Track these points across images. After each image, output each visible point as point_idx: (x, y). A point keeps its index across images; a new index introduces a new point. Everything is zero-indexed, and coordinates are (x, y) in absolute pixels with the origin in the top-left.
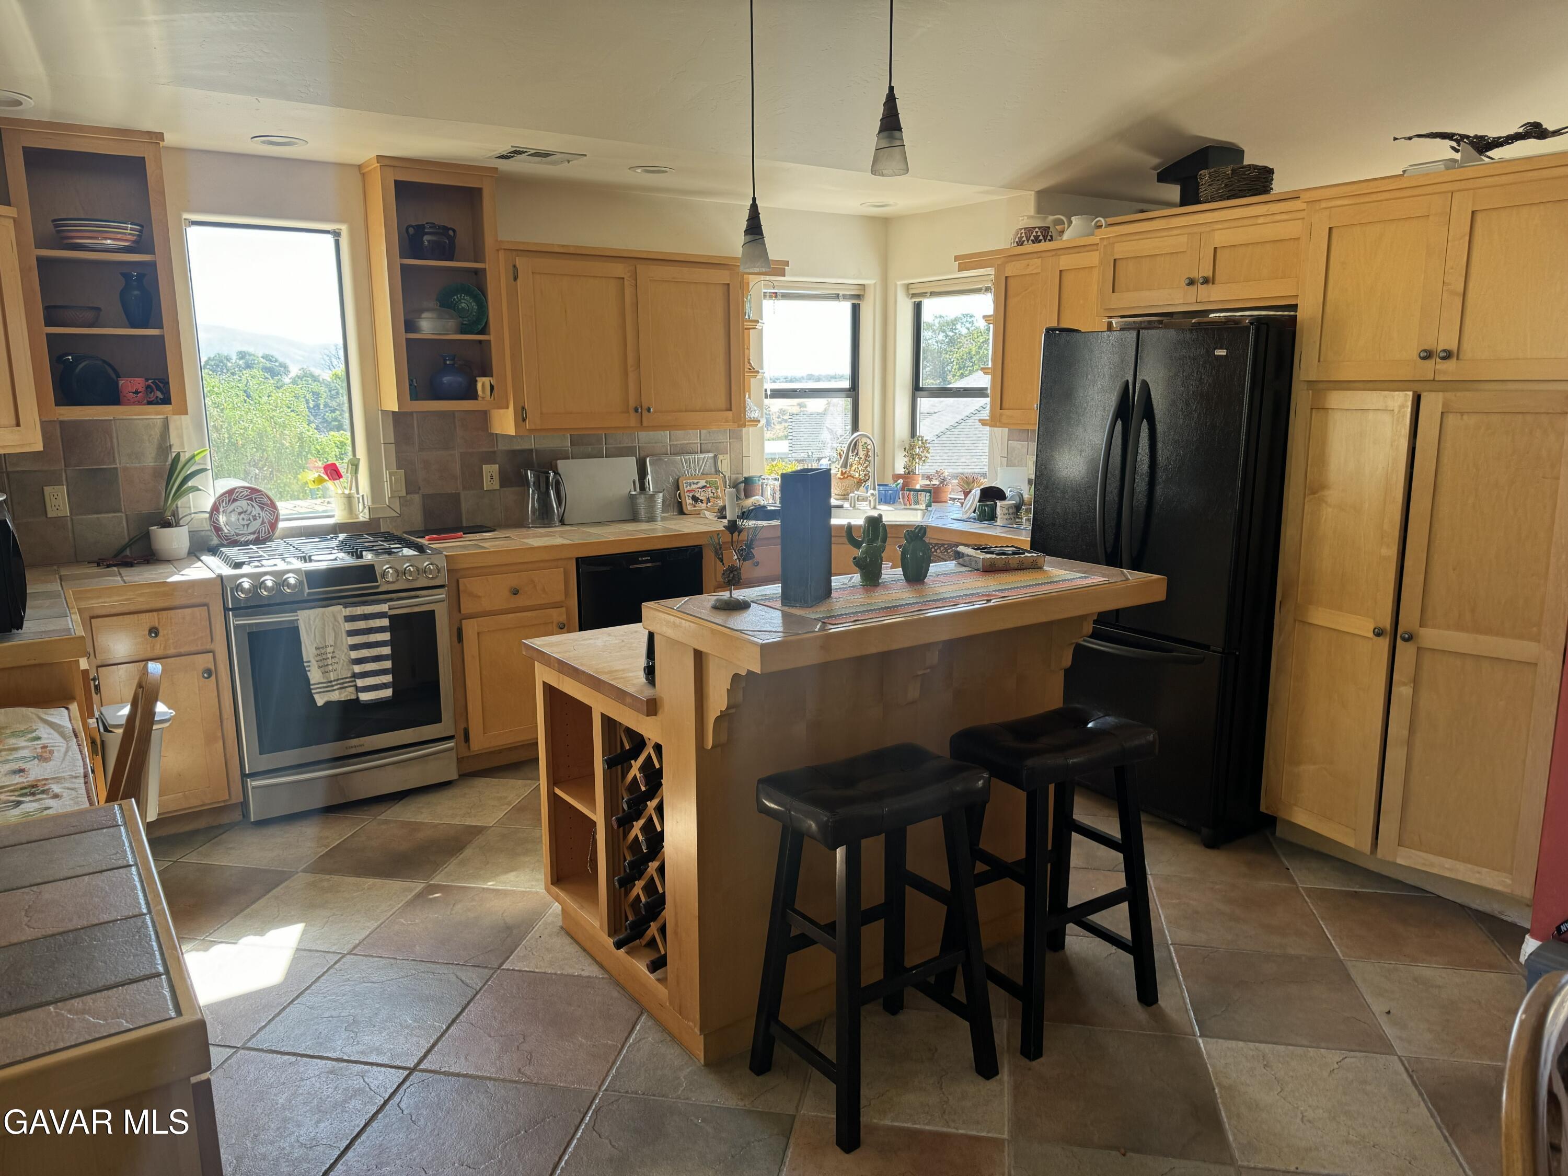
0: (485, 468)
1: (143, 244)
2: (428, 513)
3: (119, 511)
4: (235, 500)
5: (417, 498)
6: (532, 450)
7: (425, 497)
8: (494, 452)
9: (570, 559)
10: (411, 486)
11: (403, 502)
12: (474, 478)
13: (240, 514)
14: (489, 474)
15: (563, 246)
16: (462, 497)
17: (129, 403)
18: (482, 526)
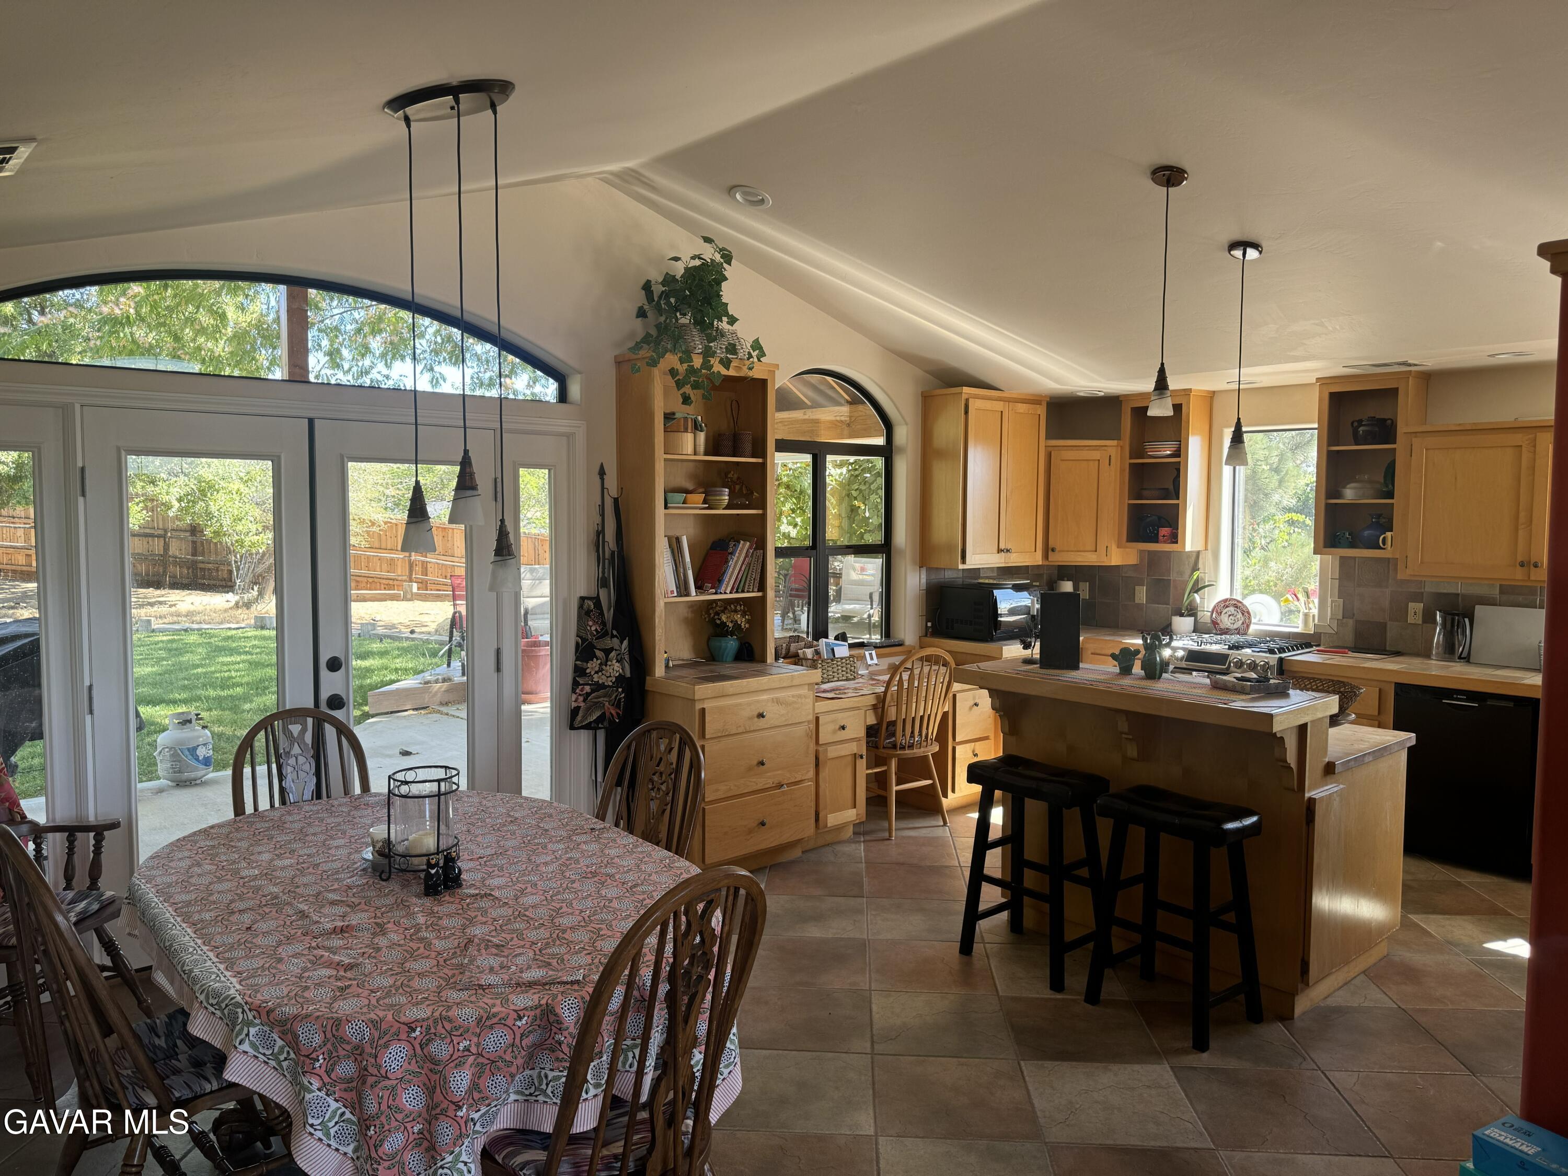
0: (1411, 605)
1: (1177, 454)
2: (1358, 634)
3: (1168, 604)
4: (1227, 607)
5: (1351, 622)
6: (1458, 595)
7: (1357, 621)
8: (1422, 593)
9: (1391, 682)
10: (1347, 613)
11: (1340, 623)
12: (1400, 613)
13: (1230, 616)
14: (1413, 611)
15: (1460, 425)
16: (1388, 626)
17: (1161, 542)
18: (1399, 652)
